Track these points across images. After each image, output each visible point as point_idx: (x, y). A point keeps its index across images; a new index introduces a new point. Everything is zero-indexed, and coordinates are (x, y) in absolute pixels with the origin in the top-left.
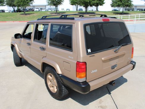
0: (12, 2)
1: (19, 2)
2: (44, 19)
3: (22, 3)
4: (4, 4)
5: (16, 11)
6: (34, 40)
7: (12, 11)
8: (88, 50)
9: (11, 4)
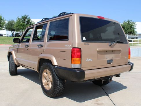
0: (12, 26)
1: (19, 26)
2: (44, 20)
3: (21, 27)
4: (3, 28)
5: (14, 35)
6: (32, 41)
7: (10, 35)
8: (83, 38)
9: (10, 28)
